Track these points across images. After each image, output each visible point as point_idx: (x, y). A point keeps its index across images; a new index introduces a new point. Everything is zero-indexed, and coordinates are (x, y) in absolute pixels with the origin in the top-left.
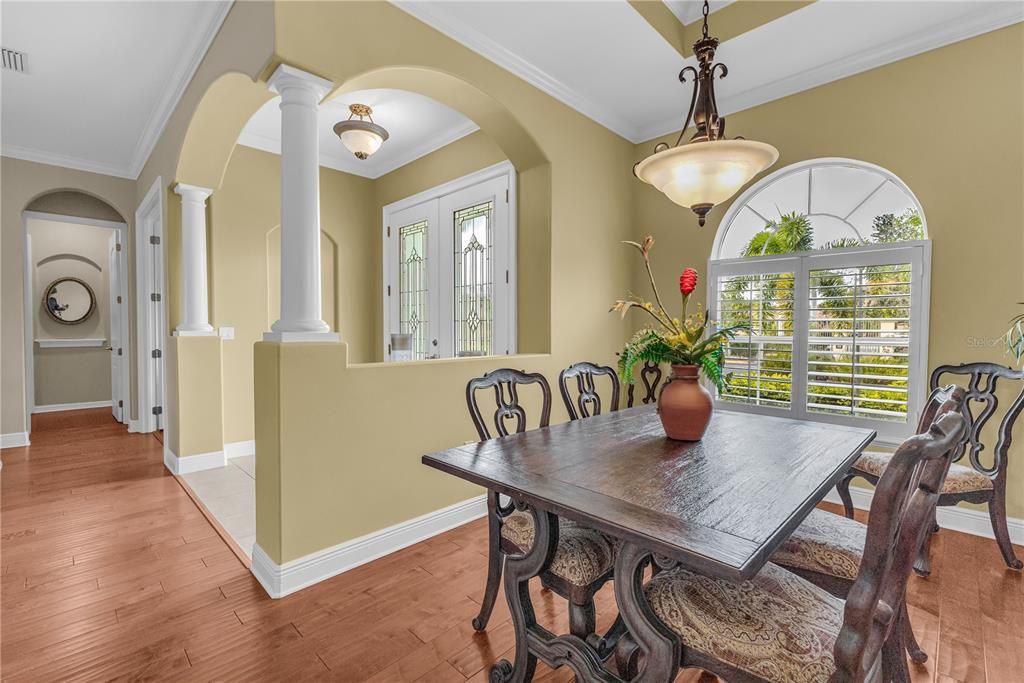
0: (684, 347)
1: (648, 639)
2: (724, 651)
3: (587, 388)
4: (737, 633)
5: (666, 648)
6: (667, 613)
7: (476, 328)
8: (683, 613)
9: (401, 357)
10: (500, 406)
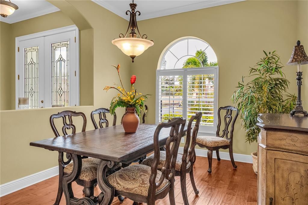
0: (129, 102)
1: (105, 190)
2: (126, 189)
3: (103, 118)
4: (130, 183)
5: (110, 191)
6: (112, 182)
7: (62, 95)
8: (117, 181)
9: (23, 107)
10: (64, 125)
